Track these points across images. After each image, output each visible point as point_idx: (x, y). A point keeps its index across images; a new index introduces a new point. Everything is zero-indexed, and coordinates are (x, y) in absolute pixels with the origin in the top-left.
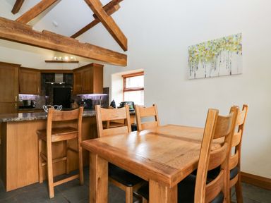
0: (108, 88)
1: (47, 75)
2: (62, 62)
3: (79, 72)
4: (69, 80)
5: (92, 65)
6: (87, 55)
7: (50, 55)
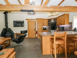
0: (72, 22)
1: (49, 20)
2: (53, 16)
3: (59, 18)
4: (55, 21)
5: (64, 14)
6: (65, 11)
7: (50, 14)
